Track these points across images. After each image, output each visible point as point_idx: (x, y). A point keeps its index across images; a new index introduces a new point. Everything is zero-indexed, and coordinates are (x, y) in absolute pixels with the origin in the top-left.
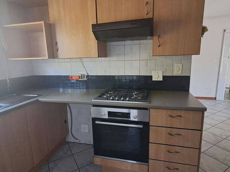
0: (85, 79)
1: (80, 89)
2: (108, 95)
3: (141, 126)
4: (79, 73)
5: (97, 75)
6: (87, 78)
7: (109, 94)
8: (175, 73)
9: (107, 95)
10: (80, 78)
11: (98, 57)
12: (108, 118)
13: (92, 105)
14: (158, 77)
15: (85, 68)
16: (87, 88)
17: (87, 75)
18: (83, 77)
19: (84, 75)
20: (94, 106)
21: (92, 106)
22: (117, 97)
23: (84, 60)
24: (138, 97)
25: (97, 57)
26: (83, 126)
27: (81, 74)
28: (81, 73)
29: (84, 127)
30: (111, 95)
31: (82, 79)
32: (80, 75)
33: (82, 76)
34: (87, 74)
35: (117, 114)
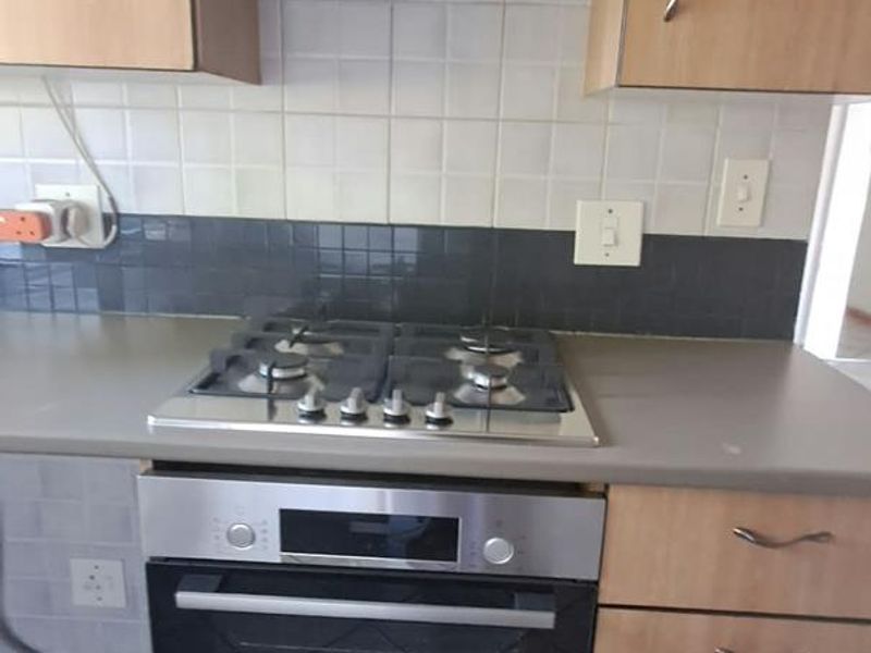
0: (96, 239)
1: (53, 310)
2: (277, 373)
3: (545, 619)
4: (45, 191)
5: (188, 213)
6: (107, 234)
7: (284, 368)
8: (719, 222)
9: (270, 372)
10: (47, 232)
11: (196, 68)
12: (278, 560)
13: (143, 459)
14: (616, 242)
15: (86, 153)
16: (111, 303)
17: (109, 210)
18: (70, 228)
19: (83, 209)
20: (164, 467)
21: (150, 465)
22: (356, 391)
23: (81, 92)
24: (501, 388)
25: (189, 65)
26: (80, 568)
27: (53, 203)
28: (57, 192)
29: (95, 572)
30: (301, 372)
31: (66, 234)
32: (47, 208)
33: (65, 217)
34: (106, 202)
35: (357, 527)
